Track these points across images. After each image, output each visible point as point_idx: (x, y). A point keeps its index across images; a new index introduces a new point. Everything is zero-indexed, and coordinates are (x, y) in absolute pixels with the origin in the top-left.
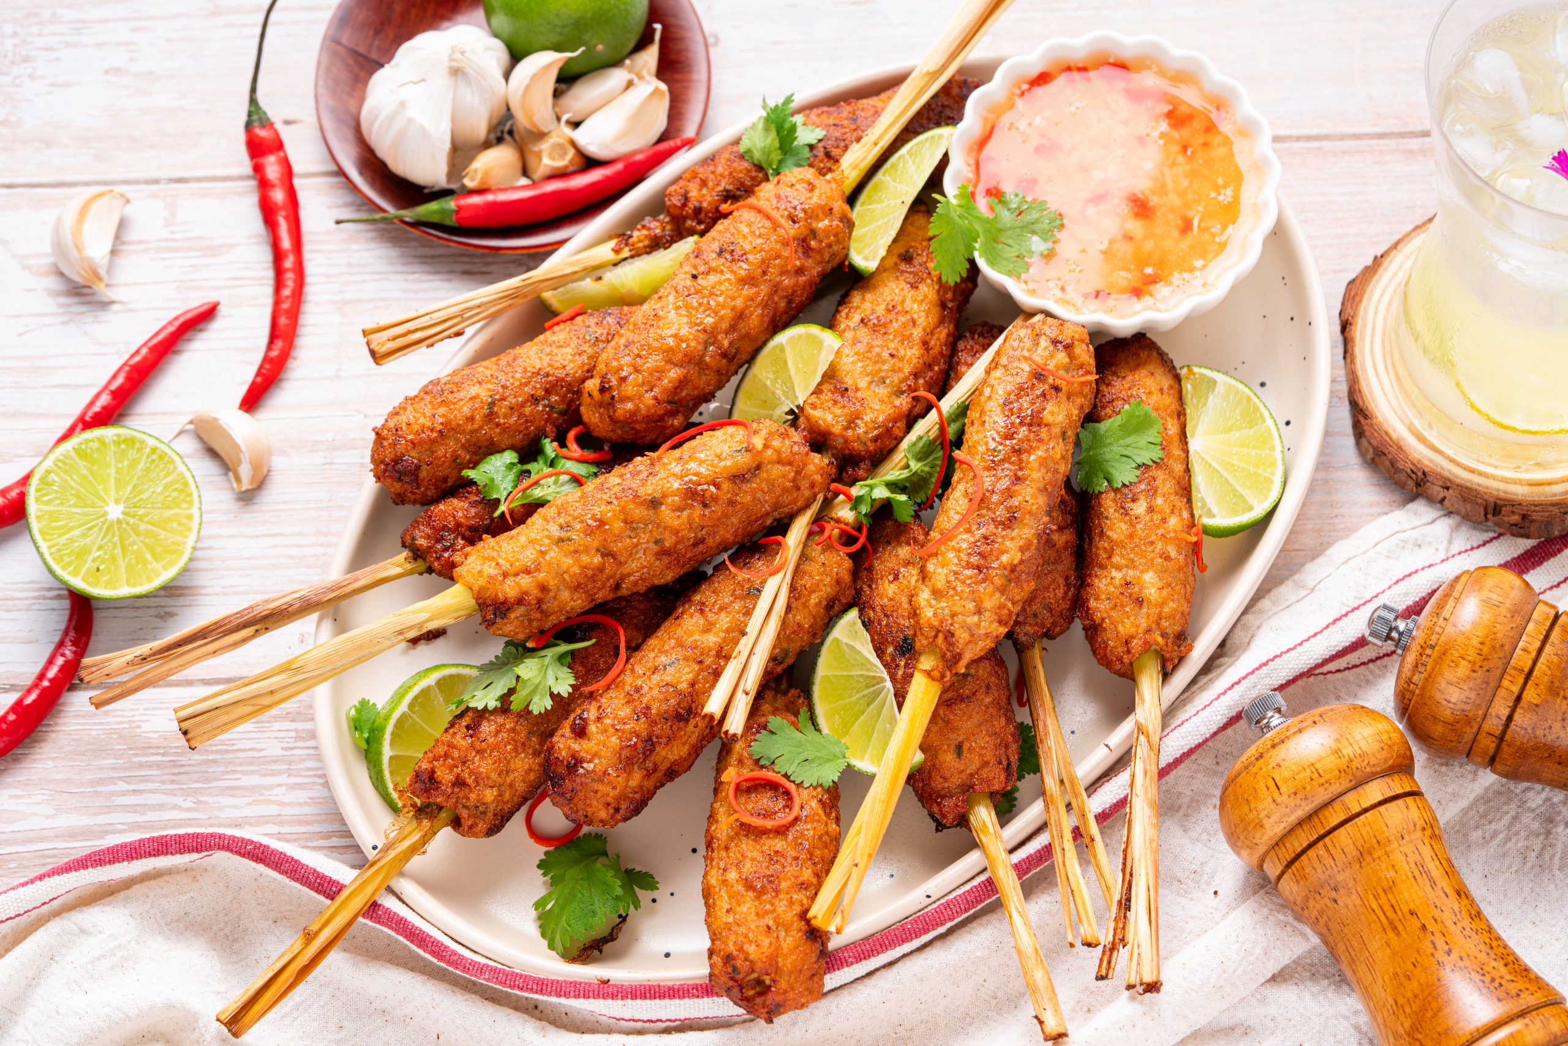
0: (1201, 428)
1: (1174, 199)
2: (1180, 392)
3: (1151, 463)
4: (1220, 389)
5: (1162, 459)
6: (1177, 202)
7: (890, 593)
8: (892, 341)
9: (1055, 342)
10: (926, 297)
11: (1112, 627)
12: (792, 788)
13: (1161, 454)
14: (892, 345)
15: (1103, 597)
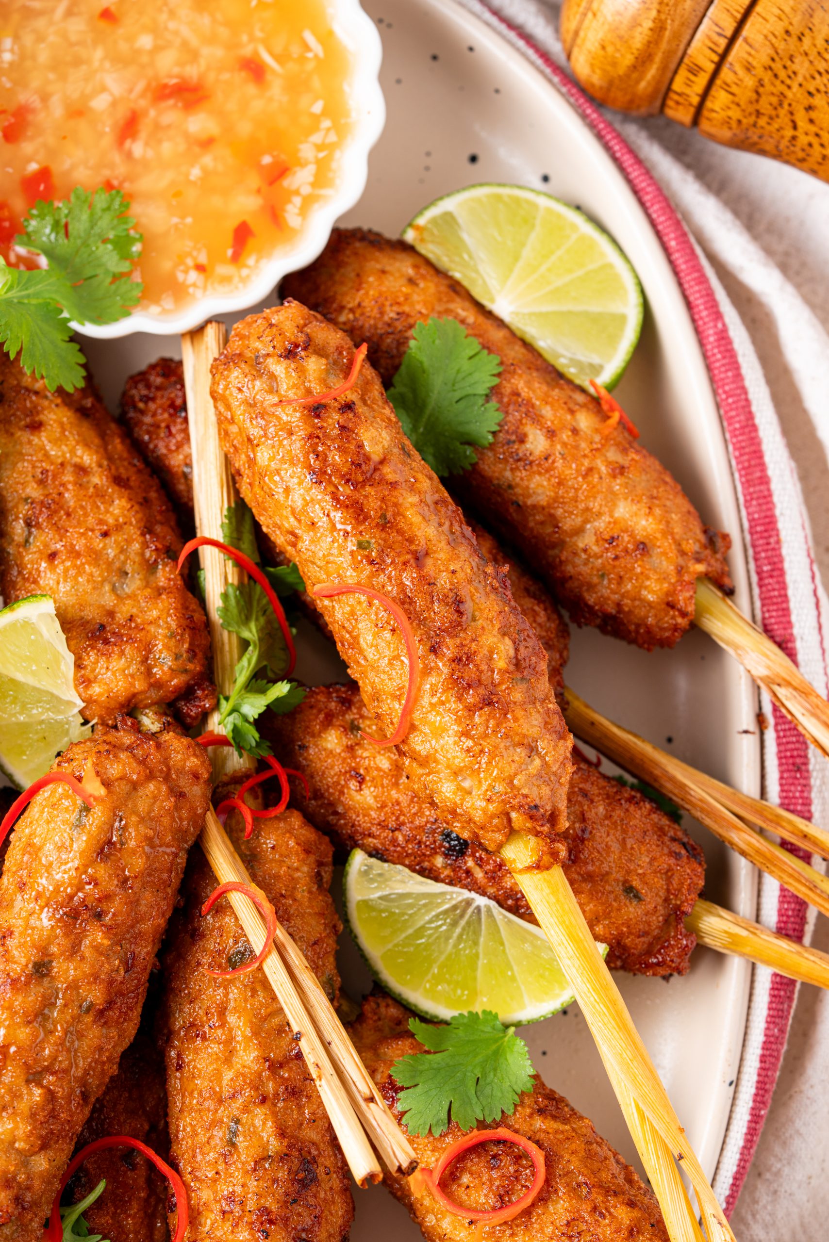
0: (493, 283)
1: (211, 54)
2: (428, 262)
3: (496, 381)
4: (462, 218)
5: (501, 363)
6: (219, 52)
7: (371, 801)
8: (86, 515)
9: (290, 354)
10: (62, 425)
11: (637, 603)
12: (503, 1132)
13: (495, 359)
14: (91, 521)
15: (595, 580)
